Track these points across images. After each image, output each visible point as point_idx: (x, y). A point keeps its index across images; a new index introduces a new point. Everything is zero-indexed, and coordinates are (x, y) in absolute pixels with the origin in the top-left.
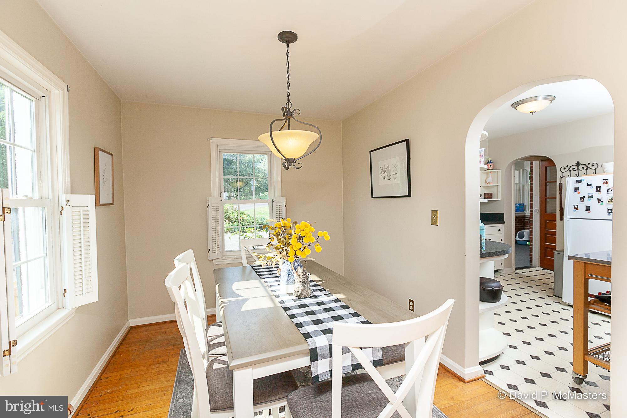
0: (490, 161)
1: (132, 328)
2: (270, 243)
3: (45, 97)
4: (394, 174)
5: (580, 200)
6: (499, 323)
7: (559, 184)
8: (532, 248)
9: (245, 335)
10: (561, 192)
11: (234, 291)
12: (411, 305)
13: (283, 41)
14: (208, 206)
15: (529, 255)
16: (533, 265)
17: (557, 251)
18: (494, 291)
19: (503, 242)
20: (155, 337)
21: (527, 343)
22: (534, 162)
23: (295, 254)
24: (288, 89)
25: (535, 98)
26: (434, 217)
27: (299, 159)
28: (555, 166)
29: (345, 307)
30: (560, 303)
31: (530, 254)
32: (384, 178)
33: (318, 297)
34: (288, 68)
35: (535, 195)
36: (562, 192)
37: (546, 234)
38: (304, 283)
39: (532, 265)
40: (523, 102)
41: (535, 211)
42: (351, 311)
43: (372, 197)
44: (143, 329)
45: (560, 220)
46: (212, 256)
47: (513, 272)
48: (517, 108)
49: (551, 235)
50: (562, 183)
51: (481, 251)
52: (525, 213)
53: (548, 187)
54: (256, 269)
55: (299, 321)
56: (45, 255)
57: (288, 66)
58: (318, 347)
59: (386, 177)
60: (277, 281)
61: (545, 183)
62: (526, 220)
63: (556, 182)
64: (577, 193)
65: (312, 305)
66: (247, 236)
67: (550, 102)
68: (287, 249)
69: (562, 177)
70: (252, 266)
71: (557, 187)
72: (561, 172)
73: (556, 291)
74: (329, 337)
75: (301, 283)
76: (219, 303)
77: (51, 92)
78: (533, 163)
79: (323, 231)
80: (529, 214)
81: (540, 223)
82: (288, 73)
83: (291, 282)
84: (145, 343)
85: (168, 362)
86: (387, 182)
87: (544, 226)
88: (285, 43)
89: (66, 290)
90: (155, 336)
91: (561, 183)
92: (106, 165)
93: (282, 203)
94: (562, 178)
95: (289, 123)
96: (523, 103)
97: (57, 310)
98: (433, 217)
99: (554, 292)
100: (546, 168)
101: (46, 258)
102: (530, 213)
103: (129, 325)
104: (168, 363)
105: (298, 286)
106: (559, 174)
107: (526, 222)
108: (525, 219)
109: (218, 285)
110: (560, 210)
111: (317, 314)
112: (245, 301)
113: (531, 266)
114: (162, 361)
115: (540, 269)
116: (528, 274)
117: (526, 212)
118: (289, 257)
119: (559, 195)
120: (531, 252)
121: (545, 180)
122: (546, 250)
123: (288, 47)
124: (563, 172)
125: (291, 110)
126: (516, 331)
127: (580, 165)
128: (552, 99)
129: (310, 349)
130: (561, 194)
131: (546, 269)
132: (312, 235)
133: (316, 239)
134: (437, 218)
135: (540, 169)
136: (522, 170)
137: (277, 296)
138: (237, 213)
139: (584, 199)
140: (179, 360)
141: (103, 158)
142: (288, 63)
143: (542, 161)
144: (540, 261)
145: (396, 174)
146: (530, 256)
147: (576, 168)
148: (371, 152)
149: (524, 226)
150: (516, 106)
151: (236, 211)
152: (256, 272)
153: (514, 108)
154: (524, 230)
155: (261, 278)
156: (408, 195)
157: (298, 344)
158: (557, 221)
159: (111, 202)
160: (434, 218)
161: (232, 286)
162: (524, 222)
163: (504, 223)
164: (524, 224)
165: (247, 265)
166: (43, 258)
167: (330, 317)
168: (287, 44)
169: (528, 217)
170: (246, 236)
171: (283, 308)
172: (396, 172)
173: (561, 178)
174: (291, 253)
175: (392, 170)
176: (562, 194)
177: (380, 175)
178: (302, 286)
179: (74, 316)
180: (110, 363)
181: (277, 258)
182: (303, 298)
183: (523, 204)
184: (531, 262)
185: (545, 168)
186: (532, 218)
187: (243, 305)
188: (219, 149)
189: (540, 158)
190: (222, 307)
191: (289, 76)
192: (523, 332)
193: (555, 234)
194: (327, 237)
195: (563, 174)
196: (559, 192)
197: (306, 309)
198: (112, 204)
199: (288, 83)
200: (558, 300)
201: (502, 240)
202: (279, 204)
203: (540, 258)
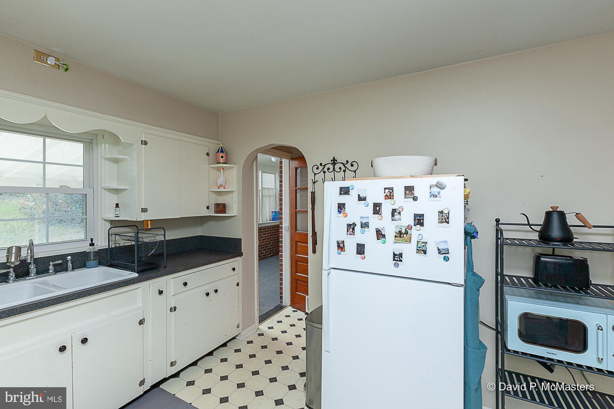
0: (222, 149)
5: (348, 231)
7: (312, 192)
10: (314, 207)
16: (284, 306)
22: (283, 160)
28: (306, 164)
35: (285, 207)
37: (296, 261)
39: (282, 302)
41: (285, 229)
49: (301, 262)
53: (298, 195)
61: (295, 190)
63: (307, 189)
64: (341, 215)
69: (315, 182)
71: (309, 197)
72: (313, 174)
78: (282, 162)
81: (290, 246)
87: (294, 249)
91: (314, 191)
94: (315, 184)
100: (296, 169)
106: (311, 177)
110: (312, 236)
113: (281, 306)
115: (291, 309)
119: (311, 210)
120: (282, 284)
122: (296, 283)
124: (315, 174)
127: (336, 163)
130: (313, 209)
131: (297, 309)
136: (277, 173)
139: (353, 229)
143: (292, 159)
144: (291, 298)
146: (280, 289)
147: (331, 167)
163: (242, 255)
184: (281, 298)
193: (306, 261)
195: (315, 176)
196: (311, 205)
203: (291, 293)
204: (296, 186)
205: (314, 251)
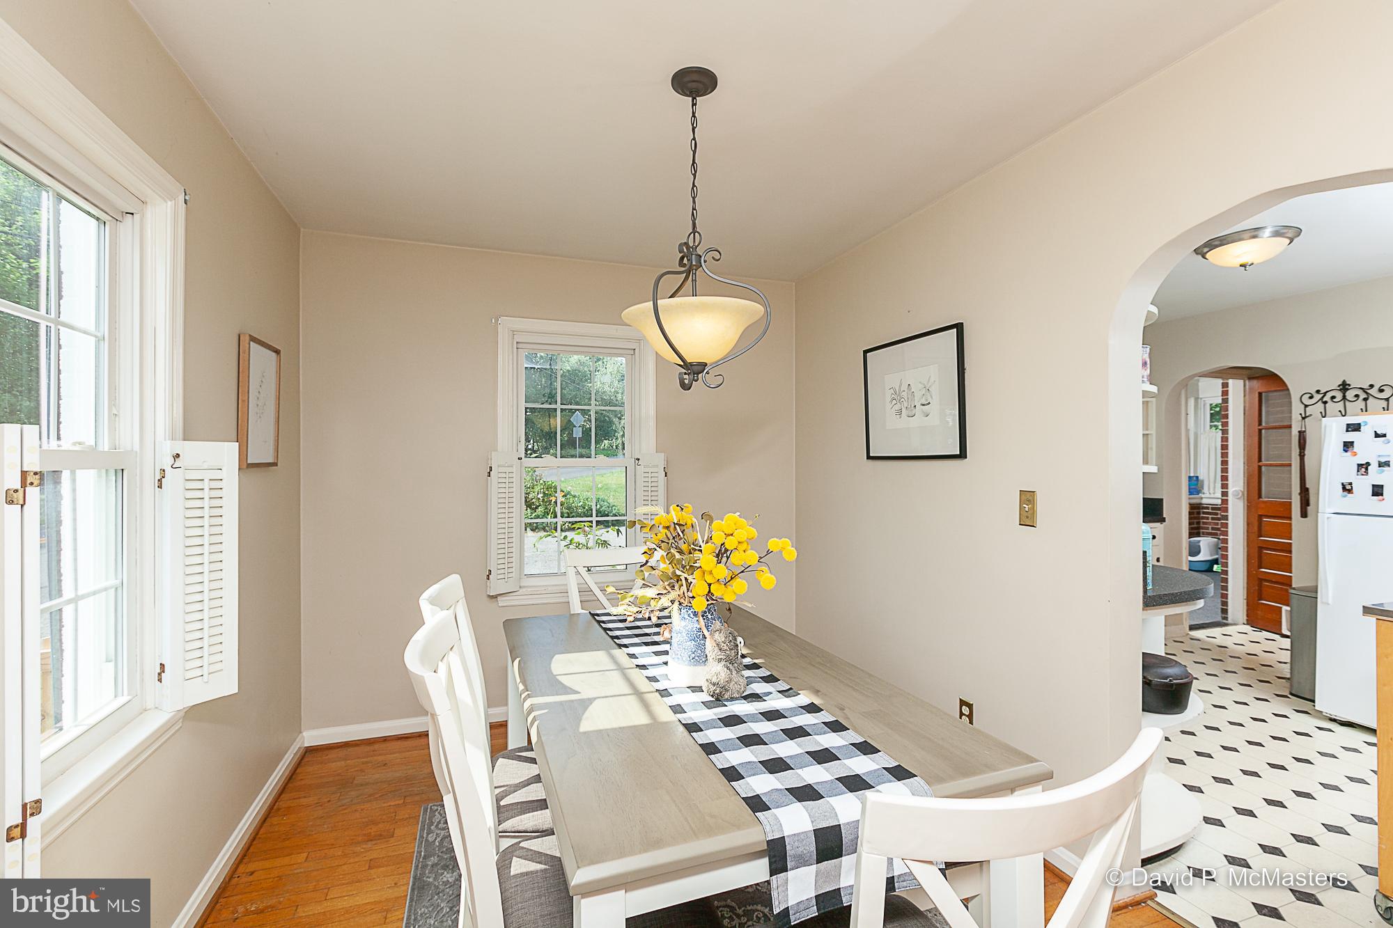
1: (310, 751)
2: (646, 564)
3: (132, 214)
4: (923, 405)
5: (1358, 471)
6: (1171, 760)
7: (1299, 432)
8: (1226, 581)
9: (599, 797)
10: (1304, 452)
11: (558, 677)
12: (965, 715)
13: (685, 93)
14: (489, 473)
15: (1220, 595)
16: (1230, 621)
17: (1294, 589)
18: (1174, 687)
19: (1161, 564)
20: (363, 774)
21: (1246, 813)
22: (1230, 381)
23: (709, 591)
24: (694, 202)
25: (1254, 233)
26: (1027, 506)
27: (716, 364)
28: (1288, 389)
29: (836, 727)
30: (1309, 714)
31: (1222, 594)
32: (900, 412)
33: (764, 698)
34: (694, 152)
35: (1234, 458)
36: (1306, 452)
37: (1261, 549)
38: (730, 663)
39: (1226, 618)
40: (1225, 242)
41: (1234, 495)
42: (852, 737)
43: (869, 457)
44: (333, 754)
45: (1302, 517)
46: (496, 587)
47: (1184, 635)
48: (1208, 256)
49: (1274, 550)
50: (1305, 431)
51: (1145, 591)
52: (1202, 498)
53: (1265, 439)
54: (604, 622)
55: (728, 761)
56: (118, 582)
57: (693, 149)
58: (788, 836)
59: (904, 410)
60: (657, 653)
61: (1257, 431)
62: (1204, 513)
63: (1290, 427)
64: (1349, 453)
65: (753, 718)
66: (573, 541)
67: (1288, 241)
68: (688, 577)
69: (1306, 417)
70: (593, 615)
71: (1293, 438)
72: (1303, 406)
73: (1295, 685)
74: (812, 809)
75: (723, 663)
76: (525, 709)
77: (146, 203)
78: (1227, 383)
79: (780, 539)
80: (1219, 502)
81: (1246, 523)
82: (693, 164)
83: (697, 658)
84: (340, 788)
85: (393, 836)
86: (904, 422)
87: (1256, 528)
88: (689, 96)
89: (164, 665)
90: (362, 771)
91: (1304, 429)
92: (264, 374)
93: (657, 466)
94: (1306, 419)
95: (694, 281)
96: (1221, 245)
97: (141, 713)
98: (1025, 506)
99: (1291, 685)
100: (1261, 394)
101: (120, 590)
102: (1222, 500)
103: (303, 742)
104: (392, 840)
105: (715, 670)
106: (1297, 409)
107: (1203, 518)
108: (1202, 510)
109: (518, 659)
110: (1300, 494)
111: (771, 743)
112: (586, 703)
113: (1224, 621)
114: (381, 835)
115: (1248, 628)
116: (1221, 640)
117: (1203, 496)
118: (693, 597)
119: (1298, 458)
120: (1225, 588)
121: (1257, 424)
122: (1260, 586)
123: (694, 104)
124: (1306, 406)
125: (700, 251)
126: (1213, 781)
127: (1348, 389)
128: (1291, 233)
129: (767, 841)
130: (1302, 456)
131: (1262, 629)
132: (749, 547)
133: (761, 558)
134: (1033, 510)
135: (1247, 397)
137: (664, 693)
138: (542, 487)
139: (1367, 469)
140: (418, 834)
141: (260, 359)
142: (693, 142)
143: (1250, 378)
144: (1247, 611)
145: (929, 403)
146: (1222, 597)
147: (1339, 395)
148: (866, 352)
149: (1198, 528)
150: (1205, 250)
151: (541, 482)
152: (605, 630)
153: (1200, 257)
154: (1200, 537)
155: (620, 646)
156: (958, 453)
157: (737, 826)
158: (1293, 520)
159: (271, 460)
160: (1027, 509)
161: (550, 663)
162: (1199, 518)
163: (1165, 521)
164: (1198, 523)
165: (581, 611)
166: (113, 589)
167: (803, 752)
168: (694, 98)
169: (1207, 508)
170: (571, 541)
171: (683, 724)
172: (930, 400)
173: (1303, 418)
174: (699, 588)
175: (918, 395)
176: (1306, 457)
177: (889, 406)
178: (726, 669)
179: (181, 727)
180: (259, 836)
181: (665, 601)
182: (727, 700)
183: (1197, 477)
184: (1225, 611)
185: (1257, 395)
186: (1226, 510)
187: (583, 714)
188: (517, 343)
189: (1245, 372)
190: (534, 720)
191: (696, 172)
192: (1232, 784)
193: (1288, 549)
194: (791, 554)
195: (1307, 409)
196: (1298, 451)
197: (741, 730)
198: (275, 464)
199: (693, 188)
200: (1306, 705)
201: (1158, 560)
202: (650, 470)
203: (1247, 603)
204: (1260, 424)
205: (1304, 514)
